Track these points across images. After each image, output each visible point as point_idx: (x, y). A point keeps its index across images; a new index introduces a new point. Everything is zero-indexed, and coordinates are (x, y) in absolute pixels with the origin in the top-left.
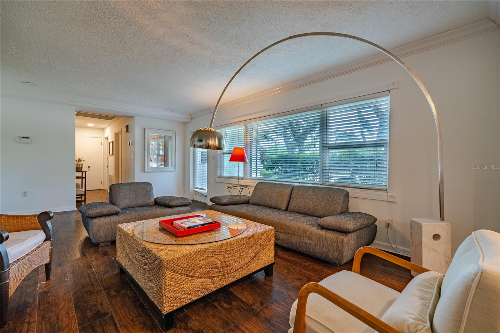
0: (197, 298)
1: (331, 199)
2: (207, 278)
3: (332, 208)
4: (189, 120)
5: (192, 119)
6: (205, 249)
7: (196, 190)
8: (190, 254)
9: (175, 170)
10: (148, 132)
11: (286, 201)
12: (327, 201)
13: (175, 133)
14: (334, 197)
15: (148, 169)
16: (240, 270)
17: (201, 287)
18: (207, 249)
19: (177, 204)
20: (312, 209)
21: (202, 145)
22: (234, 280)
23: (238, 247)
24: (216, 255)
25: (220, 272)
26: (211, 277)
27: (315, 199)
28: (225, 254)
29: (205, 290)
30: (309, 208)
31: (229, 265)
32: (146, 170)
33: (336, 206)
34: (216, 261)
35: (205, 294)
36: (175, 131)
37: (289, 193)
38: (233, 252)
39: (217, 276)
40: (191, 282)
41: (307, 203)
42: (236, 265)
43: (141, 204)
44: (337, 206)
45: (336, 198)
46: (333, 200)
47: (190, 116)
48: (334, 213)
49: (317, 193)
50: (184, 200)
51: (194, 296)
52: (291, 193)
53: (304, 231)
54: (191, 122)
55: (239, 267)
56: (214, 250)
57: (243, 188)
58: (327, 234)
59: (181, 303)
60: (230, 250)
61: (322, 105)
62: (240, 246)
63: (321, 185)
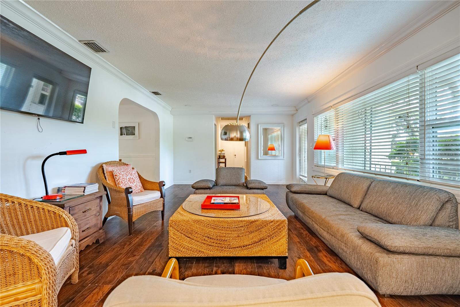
0: (194, 256)
1: (414, 202)
2: (204, 244)
3: (412, 215)
4: (295, 112)
5: (297, 110)
6: (201, 220)
7: (301, 177)
8: (188, 221)
9: (284, 158)
10: (261, 127)
11: (360, 197)
12: (408, 204)
13: (284, 125)
14: (419, 201)
15: (260, 157)
16: (238, 249)
17: (198, 248)
18: (203, 221)
19: (254, 187)
20: (385, 212)
21: (226, 138)
22: (232, 256)
23: (236, 227)
24: (212, 228)
25: (216, 243)
26: (208, 245)
27: (392, 199)
28: (222, 230)
29: (201, 252)
30: (383, 211)
31: (226, 241)
32: (259, 158)
33: (419, 213)
34: (213, 233)
35: (201, 255)
36: (284, 123)
37: (366, 188)
38: (231, 230)
39: (213, 246)
40: (189, 242)
41: (381, 204)
42: (235, 243)
43: (234, 184)
44: (421, 213)
45: (421, 202)
46: (417, 204)
47: (295, 108)
48: (412, 223)
49: (397, 191)
50: (260, 184)
51: (192, 253)
52: (368, 188)
53: (342, 235)
54: (296, 113)
55: (237, 245)
56: (210, 223)
57: (329, 178)
58: (363, 245)
59: (181, 255)
60: (227, 228)
61: (417, 66)
62: (238, 227)
63: (418, 181)
